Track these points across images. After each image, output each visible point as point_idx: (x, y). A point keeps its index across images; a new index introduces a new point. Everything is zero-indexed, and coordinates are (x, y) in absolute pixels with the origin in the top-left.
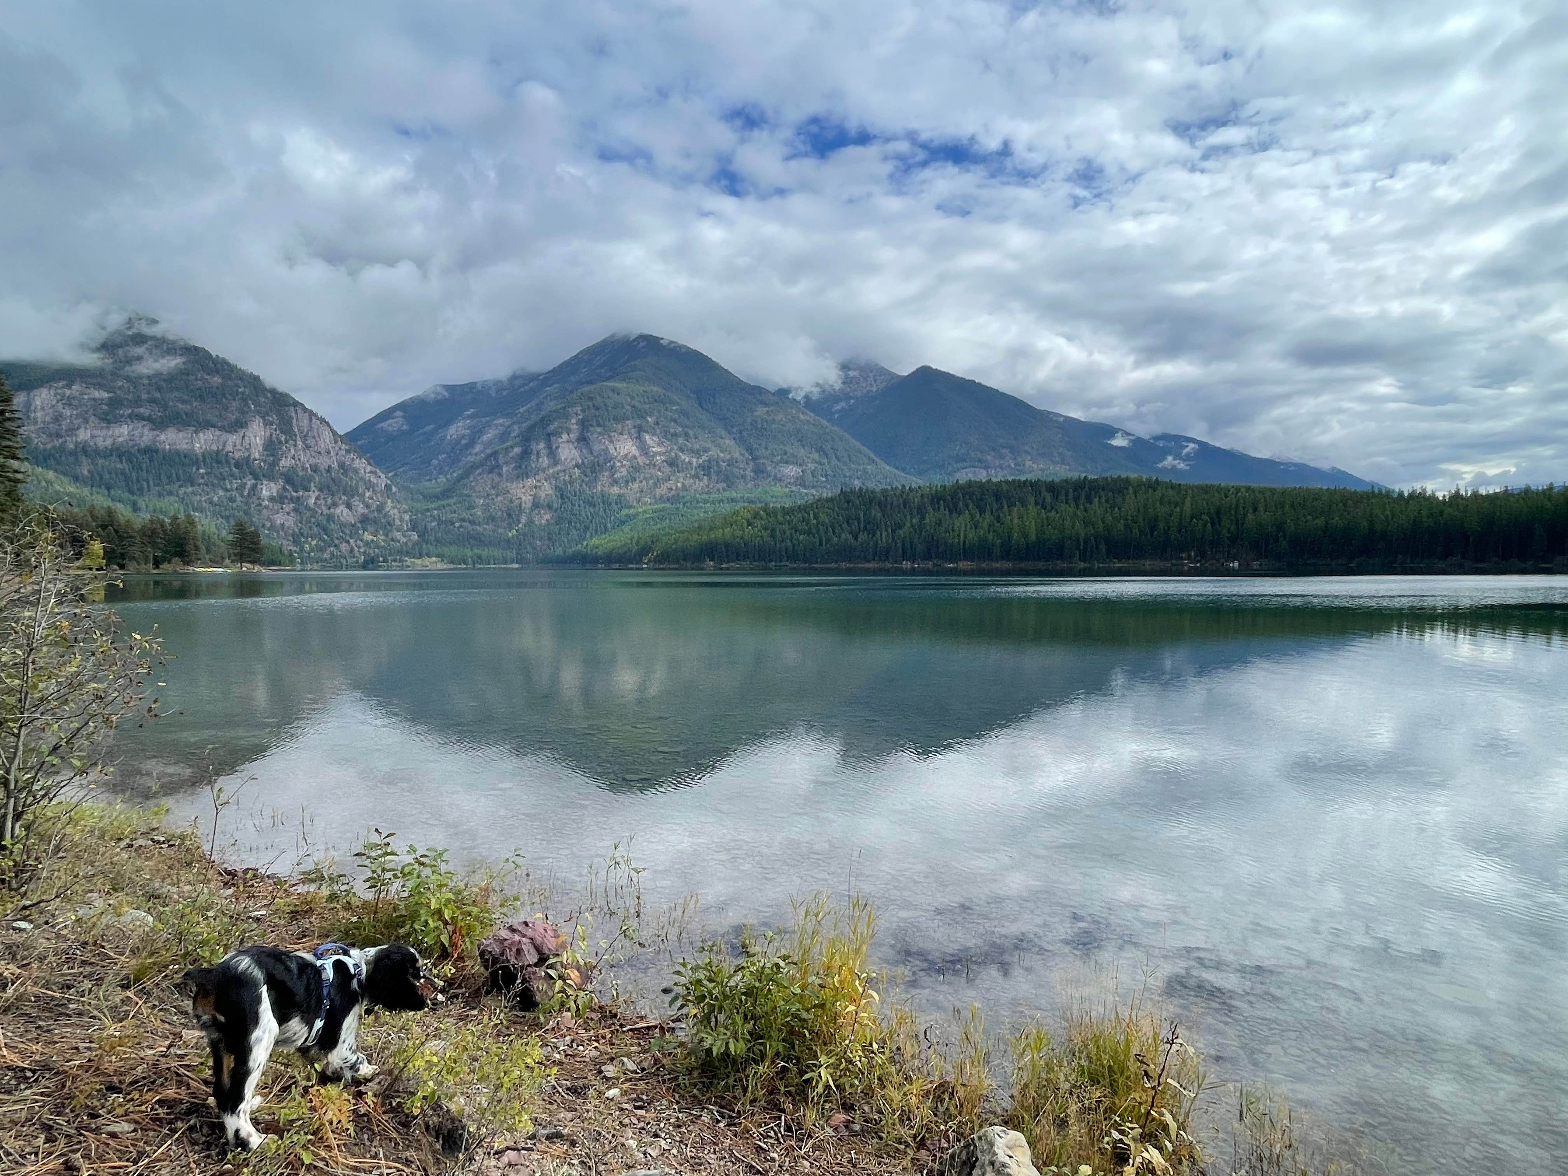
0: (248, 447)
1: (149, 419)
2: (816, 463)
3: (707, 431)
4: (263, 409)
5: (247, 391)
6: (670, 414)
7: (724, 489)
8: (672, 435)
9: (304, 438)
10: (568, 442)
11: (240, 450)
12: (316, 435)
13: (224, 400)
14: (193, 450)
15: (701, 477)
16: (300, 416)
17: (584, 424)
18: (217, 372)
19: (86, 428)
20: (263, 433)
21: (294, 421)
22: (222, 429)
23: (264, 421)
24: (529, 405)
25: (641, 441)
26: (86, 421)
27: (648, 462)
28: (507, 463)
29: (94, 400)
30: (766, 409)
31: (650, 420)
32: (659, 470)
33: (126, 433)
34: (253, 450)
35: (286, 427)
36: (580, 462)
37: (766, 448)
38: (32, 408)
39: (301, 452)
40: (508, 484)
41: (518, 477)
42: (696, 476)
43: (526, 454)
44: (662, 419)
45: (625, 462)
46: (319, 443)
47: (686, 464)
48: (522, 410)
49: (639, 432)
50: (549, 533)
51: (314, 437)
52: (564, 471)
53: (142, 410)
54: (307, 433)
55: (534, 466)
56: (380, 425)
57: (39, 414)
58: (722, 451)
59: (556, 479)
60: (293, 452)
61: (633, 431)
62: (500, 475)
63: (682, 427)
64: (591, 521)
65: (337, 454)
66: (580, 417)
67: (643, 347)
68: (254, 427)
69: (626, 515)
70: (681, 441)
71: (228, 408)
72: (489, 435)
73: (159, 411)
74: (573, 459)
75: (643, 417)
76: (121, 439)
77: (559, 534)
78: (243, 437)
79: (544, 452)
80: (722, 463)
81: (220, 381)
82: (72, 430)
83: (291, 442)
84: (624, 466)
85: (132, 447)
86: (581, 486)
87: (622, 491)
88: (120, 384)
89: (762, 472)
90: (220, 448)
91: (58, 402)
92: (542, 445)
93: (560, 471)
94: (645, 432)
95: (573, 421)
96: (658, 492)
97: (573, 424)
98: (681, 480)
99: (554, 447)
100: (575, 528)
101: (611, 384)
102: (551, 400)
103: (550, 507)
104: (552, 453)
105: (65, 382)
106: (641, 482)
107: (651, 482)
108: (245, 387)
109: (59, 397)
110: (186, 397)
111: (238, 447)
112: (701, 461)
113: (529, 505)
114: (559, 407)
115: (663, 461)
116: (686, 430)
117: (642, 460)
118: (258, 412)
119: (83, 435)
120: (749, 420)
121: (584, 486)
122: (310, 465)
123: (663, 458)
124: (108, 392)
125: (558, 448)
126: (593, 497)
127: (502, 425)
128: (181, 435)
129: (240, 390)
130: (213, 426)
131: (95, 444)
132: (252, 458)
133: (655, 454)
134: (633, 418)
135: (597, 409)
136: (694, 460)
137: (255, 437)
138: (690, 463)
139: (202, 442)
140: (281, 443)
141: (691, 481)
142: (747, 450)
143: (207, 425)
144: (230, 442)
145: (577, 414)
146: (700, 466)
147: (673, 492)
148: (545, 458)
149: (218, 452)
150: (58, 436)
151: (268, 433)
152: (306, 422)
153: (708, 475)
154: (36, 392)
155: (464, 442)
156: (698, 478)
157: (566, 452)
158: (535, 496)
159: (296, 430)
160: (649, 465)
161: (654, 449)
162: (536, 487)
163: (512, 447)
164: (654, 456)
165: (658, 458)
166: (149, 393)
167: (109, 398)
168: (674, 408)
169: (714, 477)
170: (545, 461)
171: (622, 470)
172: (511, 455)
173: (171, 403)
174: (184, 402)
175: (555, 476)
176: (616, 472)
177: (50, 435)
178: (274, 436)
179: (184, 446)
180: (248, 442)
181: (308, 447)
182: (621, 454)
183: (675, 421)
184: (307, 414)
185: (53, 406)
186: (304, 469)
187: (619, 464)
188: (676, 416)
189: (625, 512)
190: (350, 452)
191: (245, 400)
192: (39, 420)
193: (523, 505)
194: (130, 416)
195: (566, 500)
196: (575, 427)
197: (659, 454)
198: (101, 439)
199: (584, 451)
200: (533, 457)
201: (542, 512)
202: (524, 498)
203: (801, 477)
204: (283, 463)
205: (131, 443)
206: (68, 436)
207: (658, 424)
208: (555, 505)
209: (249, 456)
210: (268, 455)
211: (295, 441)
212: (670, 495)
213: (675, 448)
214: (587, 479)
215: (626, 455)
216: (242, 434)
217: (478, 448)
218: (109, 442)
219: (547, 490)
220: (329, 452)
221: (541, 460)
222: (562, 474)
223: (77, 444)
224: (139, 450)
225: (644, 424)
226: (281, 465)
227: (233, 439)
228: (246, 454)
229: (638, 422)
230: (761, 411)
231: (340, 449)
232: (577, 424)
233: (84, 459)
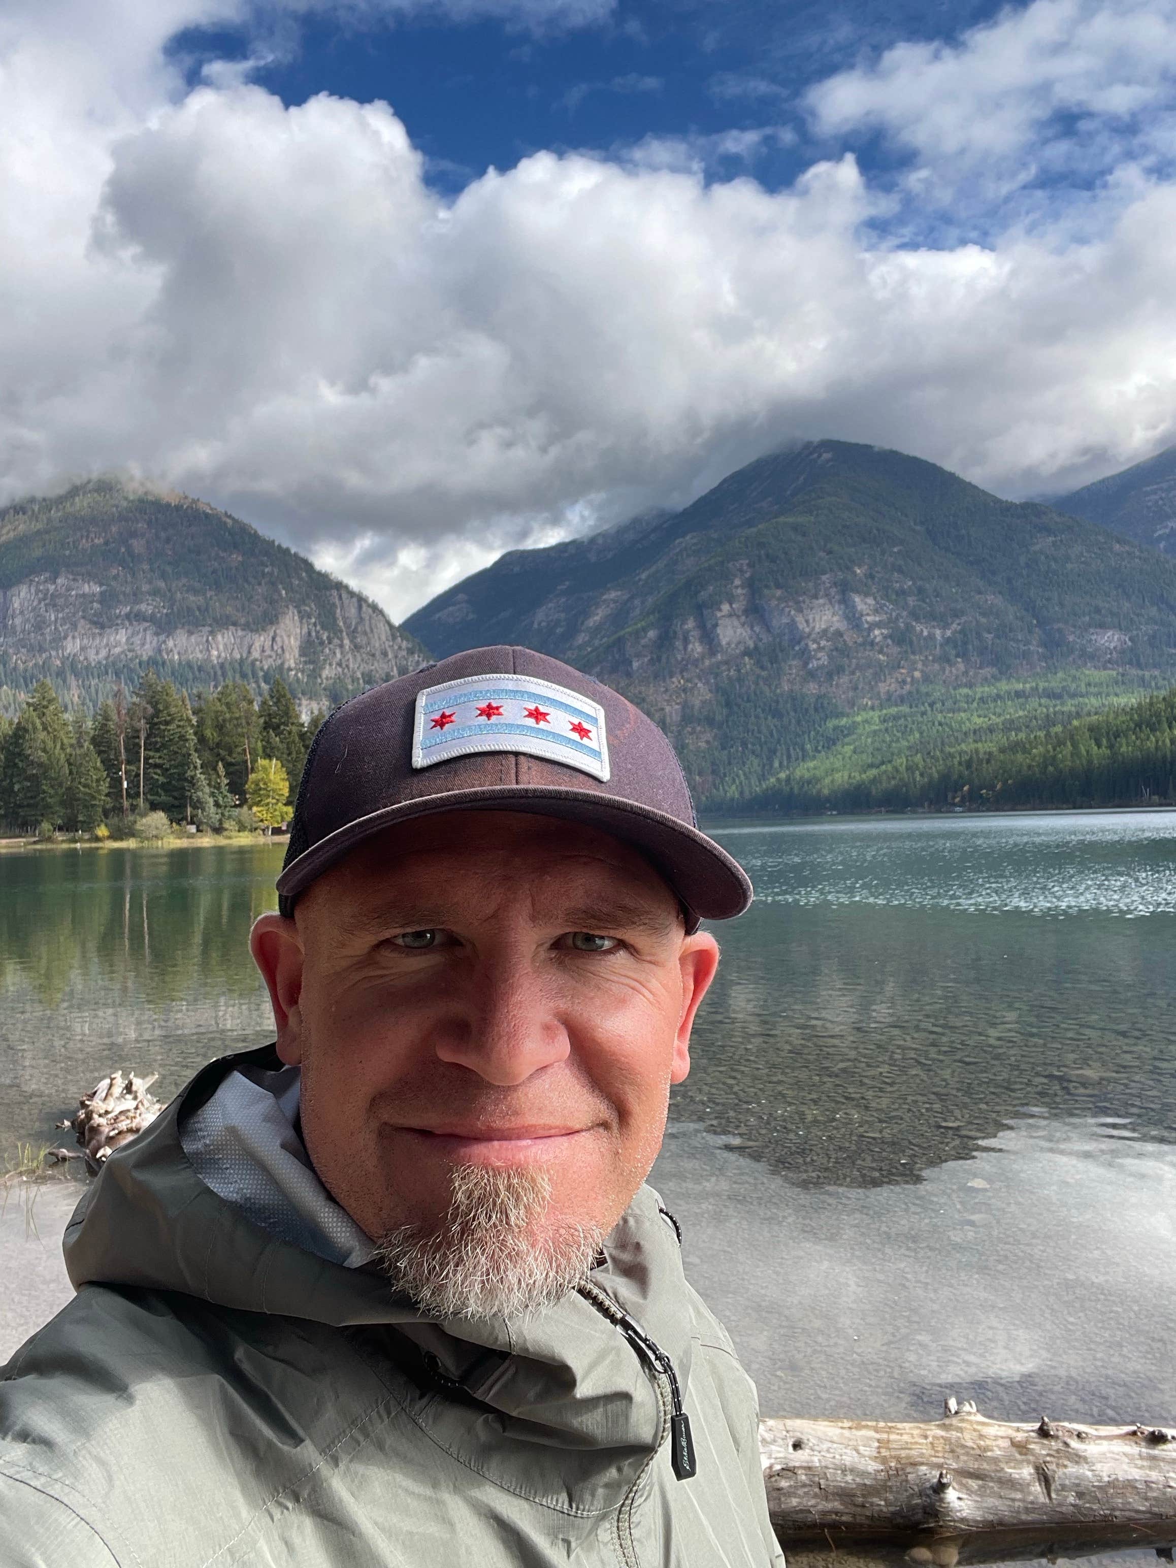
0: (280, 651)
1: (152, 619)
2: (1156, 623)
3: (953, 584)
4: (298, 596)
5: (276, 571)
6: (891, 559)
7: (993, 677)
8: (897, 594)
9: (353, 635)
10: (730, 616)
11: (270, 657)
12: (368, 630)
13: (246, 586)
14: (208, 659)
15: (952, 657)
16: (346, 602)
17: (752, 586)
18: (235, 546)
19: (74, 637)
20: (298, 631)
21: (338, 611)
22: (247, 627)
23: (299, 612)
24: (653, 569)
25: (847, 607)
26: (74, 626)
27: (860, 640)
28: (638, 655)
29: (84, 595)
30: (1051, 539)
31: (858, 571)
32: (881, 652)
33: (124, 640)
34: (287, 655)
35: (328, 620)
36: (752, 645)
37: (1061, 605)
38: (10, 612)
39: (350, 656)
40: (643, 688)
41: (656, 677)
42: (945, 659)
43: (665, 640)
44: (879, 569)
45: (823, 643)
46: (373, 641)
47: (925, 639)
48: (643, 576)
49: (843, 592)
50: (713, 764)
51: (365, 633)
52: (726, 663)
53: (143, 607)
54: (356, 628)
55: (679, 657)
56: (437, 616)
57: (18, 621)
58: (984, 614)
59: (717, 676)
60: (339, 655)
61: (833, 591)
62: (629, 675)
63: (912, 579)
64: (779, 741)
65: (396, 657)
66: (747, 575)
67: (828, 461)
68: (287, 622)
69: (835, 728)
70: (911, 601)
71: (252, 597)
72: (597, 618)
73: (164, 607)
74: (739, 643)
75: (848, 568)
76: (117, 650)
77: (730, 763)
78: (274, 639)
79: (695, 634)
80: (986, 635)
81: (240, 558)
82: (58, 641)
83: (336, 641)
84: (820, 649)
85: (131, 660)
86: (757, 684)
87: (823, 690)
88: (115, 572)
89: (1058, 645)
90: (244, 656)
91: (40, 603)
92: (690, 624)
93: (720, 662)
94: (853, 591)
95: (737, 582)
96: (883, 688)
97: (737, 587)
98: (920, 666)
99: (709, 626)
100: (753, 752)
101: (791, 520)
102: (688, 556)
103: (710, 721)
104: (709, 637)
105: (47, 575)
106: (853, 673)
107: (869, 673)
108: (272, 565)
109: (41, 595)
110: (197, 585)
111: (268, 652)
112: (948, 633)
113: (676, 718)
114: (712, 562)
115: (885, 637)
116: (919, 583)
117: (850, 637)
118: (291, 600)
119: (72, 646)
120: (1023, 560)
121: (761, 683)
122: (363, 674)
123: (885, 631)
124: (101, 585)
125: (716, 625)
126: (777, 702)
127: (615, 601)
128: (193, 639)
129: (266, 570)
130: (235, 624)
131: (86, 659)
132: (286, 666)
133: (873, 626)
134: (831, 570)
135: (773, 561)
136: (938, 632)
137: (289, 636)
138: (931, 637)
139: (221, 647)
140: (322, 643)
141: (937, 666)
142: (1027, 610)
143: (223, 623)
144: (257, 645)
145: (741, 571)
146: (948, 641)
147: (908, 687)
148: (697, 644)
149: (242, 661)
150: (41, 650)
151: (305, 630)
152: (353, 611)
153: (964, 655)
154: (14, 590)
155: (559, 630)
156: (948, 661)
157: (730, 632)
158: (685, 705)
159: (341, 624)
160: (863, 644)
161: (869, 619)
162: (685, 690)
163: (645, 630)
164: (870, 630)
165: (877, 632)
166: (150, 583)
167: (101, 593)
168: (895, 550)
169: (975, 658)
170: (697, 648)
171: (820, 655)
172: (643, 642)
173: (179, 595)
174: (196, 592)
175: (714, 672)
176: (810, 658)
177: (31, 649)
178: (314, 634)
179: (198, 655)
180: (280, 644)
181: (357, 647)
182: (817, 630)
183: (900, 571)
184: (355, 600)
185: (34, 609)
186: (354, 680)
187: (815, 646)
188: (901, 562)
189: (831, 723)
190: (413, 653)
191: (273, 584)
192: (19, 629)
193: (668, 720)
194: (128, 616)
195: (735, 709)
196: (739, 591)
197: (878, 625)
198: (93, 651)
199: (757, 629)
200: (679, 644)
201: (699, 728)
202: (668, 709)
203: (1132, 650)
204: (326, 672)
205: (130, 655)
206: (52, 648)
207: (872, 577)
208: (718, 718)
209: (282, 664)
210: (305, 663)
211: (341, 640)
212: (904, 692)
213: (905, 613)
214: (764, 674)
215: (825, 631)
216: (272, 634)
217: (581, 638)
218: (103, 653)
219: (703, 693)
220: (385, 654)
221: (690, 646)
222: (724, 668)
223: (64, 660)
224: (140, 664)
225: (849, 577)
226: (324, 676)
227: (260, 641)
228: (279, 662)
229: (841, 576)
230: (1043, 543)
231: (400, 648)
232: (743, 587)
233: (72, 681)
